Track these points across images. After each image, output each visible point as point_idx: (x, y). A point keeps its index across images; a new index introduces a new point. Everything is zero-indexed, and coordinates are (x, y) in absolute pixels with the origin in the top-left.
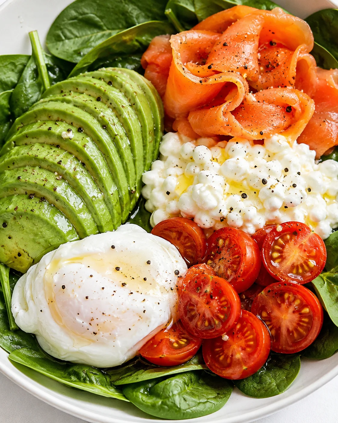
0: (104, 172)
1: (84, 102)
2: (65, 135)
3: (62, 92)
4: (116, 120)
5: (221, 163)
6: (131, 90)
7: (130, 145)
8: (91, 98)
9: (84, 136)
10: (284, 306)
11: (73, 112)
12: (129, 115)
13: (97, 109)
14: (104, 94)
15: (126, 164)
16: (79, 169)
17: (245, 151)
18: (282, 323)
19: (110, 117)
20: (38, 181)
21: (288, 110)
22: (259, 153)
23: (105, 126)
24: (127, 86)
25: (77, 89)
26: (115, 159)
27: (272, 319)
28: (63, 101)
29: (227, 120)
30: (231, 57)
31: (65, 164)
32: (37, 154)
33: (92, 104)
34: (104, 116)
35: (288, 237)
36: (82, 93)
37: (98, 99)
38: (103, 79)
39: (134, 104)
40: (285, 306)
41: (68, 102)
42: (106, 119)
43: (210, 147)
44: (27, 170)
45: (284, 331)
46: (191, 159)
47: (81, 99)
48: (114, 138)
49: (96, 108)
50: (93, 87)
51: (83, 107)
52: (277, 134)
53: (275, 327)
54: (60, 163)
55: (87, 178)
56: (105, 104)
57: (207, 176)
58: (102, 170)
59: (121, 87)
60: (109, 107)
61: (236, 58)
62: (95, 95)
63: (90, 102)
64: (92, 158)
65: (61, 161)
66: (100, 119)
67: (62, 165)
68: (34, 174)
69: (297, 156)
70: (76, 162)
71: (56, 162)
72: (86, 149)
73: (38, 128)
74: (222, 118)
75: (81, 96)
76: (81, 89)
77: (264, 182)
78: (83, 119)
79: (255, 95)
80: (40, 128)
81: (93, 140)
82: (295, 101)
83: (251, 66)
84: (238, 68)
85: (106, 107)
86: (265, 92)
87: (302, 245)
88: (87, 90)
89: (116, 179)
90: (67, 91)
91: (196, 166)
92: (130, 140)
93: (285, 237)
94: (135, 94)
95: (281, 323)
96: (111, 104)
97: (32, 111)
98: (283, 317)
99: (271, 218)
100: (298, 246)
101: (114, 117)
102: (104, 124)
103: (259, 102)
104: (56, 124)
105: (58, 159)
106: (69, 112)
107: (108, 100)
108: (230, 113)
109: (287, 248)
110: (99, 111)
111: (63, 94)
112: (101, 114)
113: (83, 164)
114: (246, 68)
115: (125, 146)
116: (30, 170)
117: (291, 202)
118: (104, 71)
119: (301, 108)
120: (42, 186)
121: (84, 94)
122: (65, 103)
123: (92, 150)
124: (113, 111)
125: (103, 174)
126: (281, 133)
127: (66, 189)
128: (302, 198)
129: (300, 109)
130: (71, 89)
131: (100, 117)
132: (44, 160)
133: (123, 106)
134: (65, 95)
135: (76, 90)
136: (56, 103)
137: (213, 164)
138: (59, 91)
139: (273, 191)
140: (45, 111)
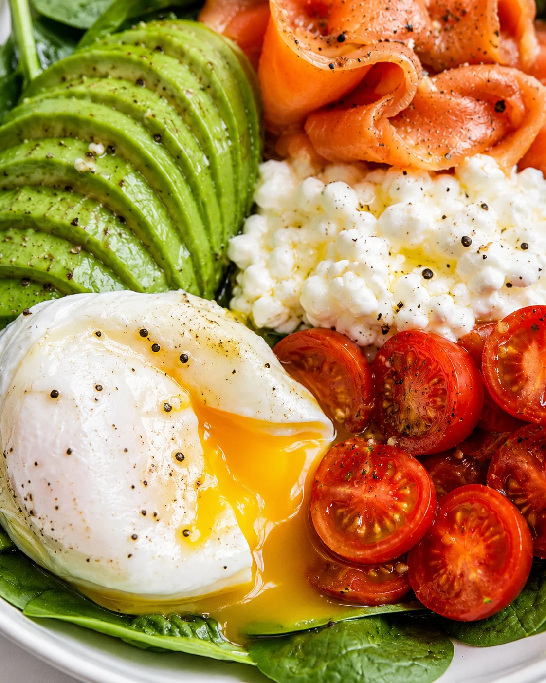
0: (162, 230)
1: (111, 94)
2: (82, 164)
3: (64, 80)
4: (178, 121)
5: (377, 214)
6: (202, 59)
7: (209, 167)
8: (124, 83)
9: (119, 161)
11: (92, 115)
12: (201, 108)
13: (139, 104)
14: (150, 71)
15: (204, 204)
16: (114, 229)
17: (422, 189)
19: (167, 116)
20: (35, 261)
21: (499, 107)
22: (448, 190)
23: (158, 136)
24: (193, 52)
25: (95, 69)
26: (182, 198)
28: (70, 96)
29: (381, 133)
30: (379, 13)
31: (86, 223)
32: (28, 210)
33: (127, 93)
34: (154, 116)
36: (105, 76)
37: (139, 82)
38: (144, 43)
39: (209, 87)
41: (82, 97)
42: (159, 120)
43: (353, 183)
44: (10, 238)
46: (318, 209)
47: (104, 88)
48: (178, 158)
49: (135, 102)
50: (126, 61)
51: (111, 102)
52: (478, 155)
54: (74, 223)
55: (132, 245)
56: (154, 91)
57: (355, 241)
58: (159, 227)
59: (181, 55)
60: (161, 97)
61: (388, 14)
62: (131, 76)
63: (122, 91)
64: (137, 205)
65: (77, 219)
66: (146, 122)
67: (81, 225)
68: (25, 246)
69: (522, 192)
70: (106, 217)
71: (67, 221)
72: (123, 188)
73: (26, 156)
74: (372, 131)
75: (104, 81)
76: (102, 68)
77: (466, 242)
78: (113, 125)
79: (434, 80)
80: (32, 156)
81: (136, 169)
82: (513, 90)
83: (420, 24)
84: (395, 32)
85: (155, 97)
86: (454, 73)
88: (114, 68)
89: (186, 238)
90: (75, 76)
91: (329, 223)
92: (208, 158)
94: (209, 67)
96: (164, 89)
97: (10, 124)
99: (484, 310)
101: (174, 116)
102: (157, 132)
103: (442, 92)
104: (61, 144)
105: (71, 215)
106: (85, 115)
107: (159, 81)
108: (388, 120)
110: (142, 108)
111: (67, 84)
112: (149, 113)
113: (122, 220)
114: (410, 29)
115: (199, 169)
116: (17, 239)
117: (521, 278)
118: (143, 30)
119: (524, 103)
120: (46, 272)
121: (110, 77)
122: (74, 100)
123: (136, 190)
124: (169, 103)
125: (161, 234)
126: (486, 152)
127: (93, 270)
128: (540, 270)
129: (522, 107)
130: (83, 70)
131: (148, 119)
132: (44, 218)
133: (188, 91)
134: (71, 85)
135: (92, 72)
136: (55, 101)
137: (363, 217)
138: (57, 80)
139: (484, 257)
140: (36, 119)
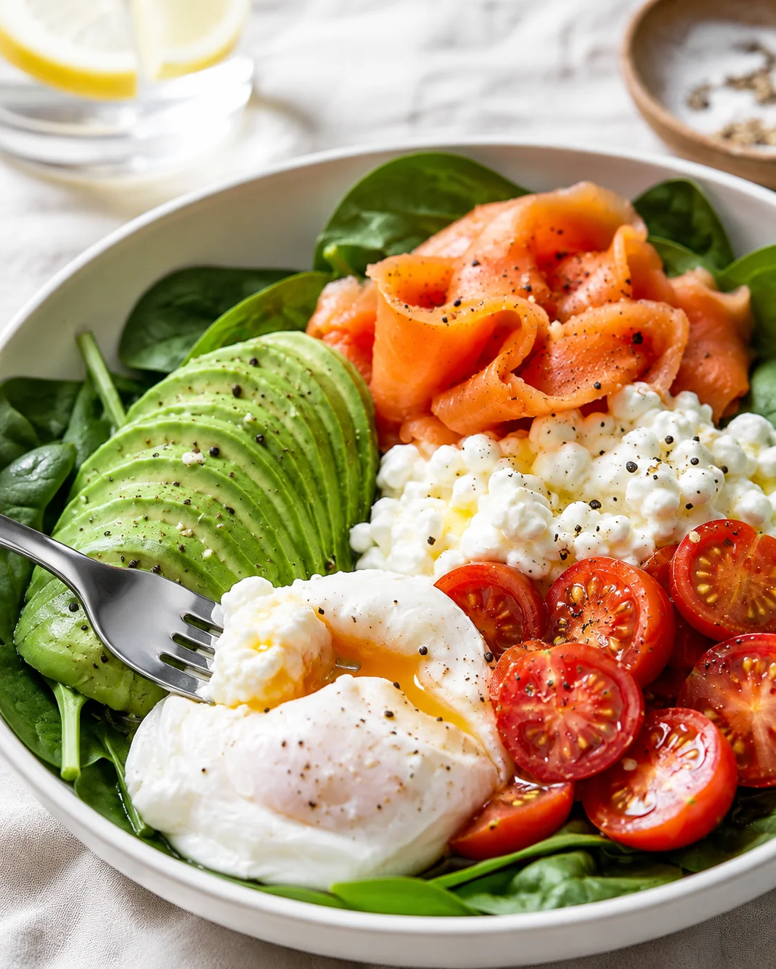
1: (210, 404)
2: (189, 457)
8: (222, 396)
10: (748, 685)
11: (193, 420)
12: (302, 411)
13: (238, 410)
14: (247, 380)
17: (574, 428)
18: (754, 722)
19: (268, 420)
21: (636, 339)
22: (603, 424)
27: (729, 720)
29: (510, 388)
33: (227, 403)
34: (254, 419)
35: (716, 551)
39: (309, 393)
40: (750, 683)
42: (261, 423)
45: (761, 736)
47: (203, 400)
48: (282, 458)
49: (235, 408)
50: (222, 375)
53: (741, 735)
57: (510, 476)
59: (278, 365)
62: (228, 389)
65: (189, 501)
66: (248, 426)
77: (632, 467)
87: (748, 561)
91: (475, 479)
93: (710, 553)
94: (308, 373)
95: (751, 721)
96: (263, 396)
98: (752, 709)
100: (742, 564)
103: (576, 335)
107: (257, 389)
108: (512, 374)
109: (722, 573)
110: (242, 413)
112: (249, 417)
113: (231, 511)
117: (699, 492)
128: (716, 481)
130: (179, 392)
131: (248, 423)
133: (288, 397)
135: (187, 391)
138: (154, 406)
139: (655, 478)
